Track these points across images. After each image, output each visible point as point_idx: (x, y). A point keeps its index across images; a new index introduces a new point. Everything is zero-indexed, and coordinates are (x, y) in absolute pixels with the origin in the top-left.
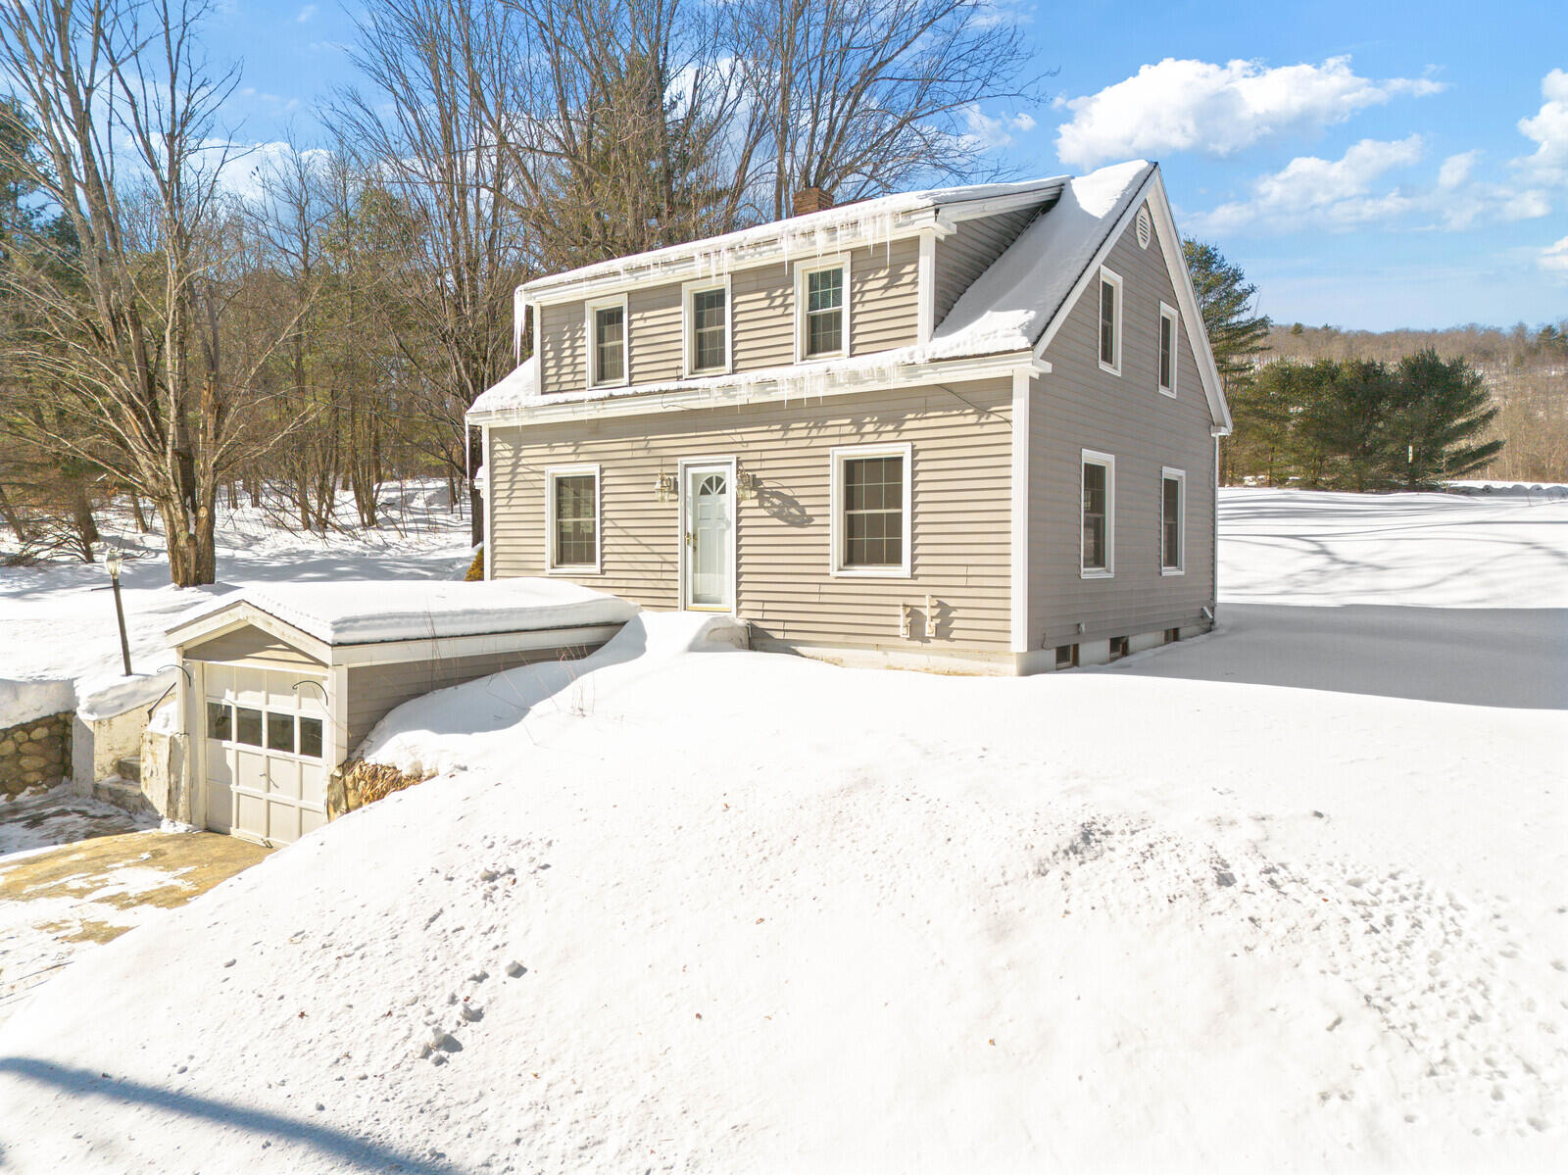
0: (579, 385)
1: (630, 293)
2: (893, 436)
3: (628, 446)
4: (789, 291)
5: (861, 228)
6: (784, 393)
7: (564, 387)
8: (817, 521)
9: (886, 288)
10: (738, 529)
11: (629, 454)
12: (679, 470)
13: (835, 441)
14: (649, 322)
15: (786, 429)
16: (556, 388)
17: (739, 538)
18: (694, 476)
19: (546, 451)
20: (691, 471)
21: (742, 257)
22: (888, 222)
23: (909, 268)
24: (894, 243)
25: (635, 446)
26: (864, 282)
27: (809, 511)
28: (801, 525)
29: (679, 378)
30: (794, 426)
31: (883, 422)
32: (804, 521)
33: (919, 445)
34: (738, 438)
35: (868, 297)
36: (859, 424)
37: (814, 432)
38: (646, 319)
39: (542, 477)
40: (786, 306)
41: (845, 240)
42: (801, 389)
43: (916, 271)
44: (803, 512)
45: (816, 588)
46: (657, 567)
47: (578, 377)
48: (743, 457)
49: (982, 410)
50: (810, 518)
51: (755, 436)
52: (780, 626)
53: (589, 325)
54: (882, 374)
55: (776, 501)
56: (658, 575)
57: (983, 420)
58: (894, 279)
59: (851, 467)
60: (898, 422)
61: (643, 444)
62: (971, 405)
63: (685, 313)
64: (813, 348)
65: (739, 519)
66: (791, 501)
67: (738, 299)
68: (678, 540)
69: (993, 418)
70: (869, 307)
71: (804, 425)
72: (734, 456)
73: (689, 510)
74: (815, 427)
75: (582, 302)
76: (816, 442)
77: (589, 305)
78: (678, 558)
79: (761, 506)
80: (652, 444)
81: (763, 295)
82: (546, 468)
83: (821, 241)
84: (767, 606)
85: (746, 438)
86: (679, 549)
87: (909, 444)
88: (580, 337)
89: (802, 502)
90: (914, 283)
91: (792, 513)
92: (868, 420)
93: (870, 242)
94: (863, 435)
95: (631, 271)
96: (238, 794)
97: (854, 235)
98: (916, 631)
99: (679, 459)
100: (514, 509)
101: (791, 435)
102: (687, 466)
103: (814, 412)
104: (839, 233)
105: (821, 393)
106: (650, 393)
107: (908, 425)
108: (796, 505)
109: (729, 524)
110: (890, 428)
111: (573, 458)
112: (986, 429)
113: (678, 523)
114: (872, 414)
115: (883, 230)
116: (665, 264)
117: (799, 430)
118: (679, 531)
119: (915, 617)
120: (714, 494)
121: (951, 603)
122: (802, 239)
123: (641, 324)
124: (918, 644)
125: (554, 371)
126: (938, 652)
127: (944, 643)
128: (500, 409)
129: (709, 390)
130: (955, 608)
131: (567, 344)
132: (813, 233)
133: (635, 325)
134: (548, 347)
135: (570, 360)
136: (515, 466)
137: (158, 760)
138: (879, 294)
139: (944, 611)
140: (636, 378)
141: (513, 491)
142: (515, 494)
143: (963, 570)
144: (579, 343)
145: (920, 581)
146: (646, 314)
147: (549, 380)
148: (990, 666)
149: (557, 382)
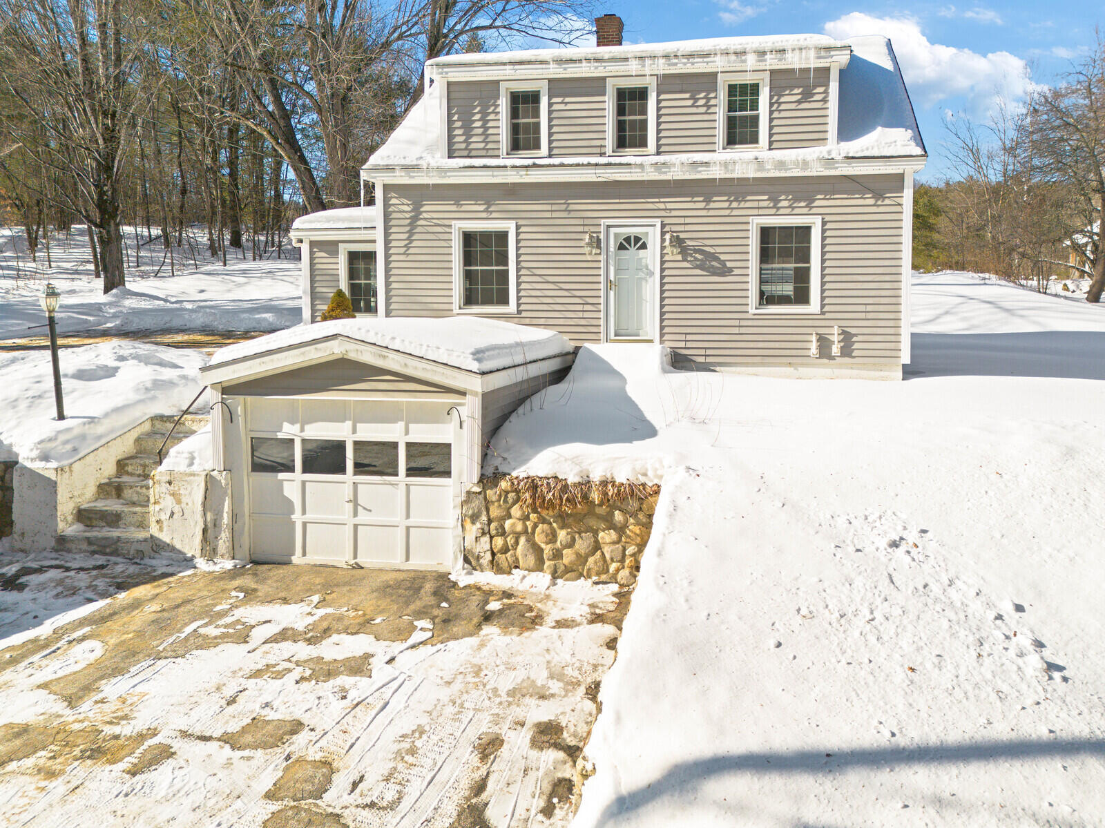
0: (490, 153)
1: (550, 81)
2: (805, 211)
3: (548, 207)
4: (712, 95)
5: (789, 55)
6: (716, 173)
7: (473, 153)
8: (736, 272)
9: (799, 102)
10: (662, 277)
11: (548, 215)
12: (602, 229)
13: (755, 212)
14: (569, 107)
15: (708, 201)
16: (465, 153)
17: (662, 285)
18: (616, 235)
19: (454, 208)
20: (612, 231)
21: (676, 64)
22: (812, 53)
23: (821, 89)
24: (816, 69)
25: (555, 207)
26: (780, 96)
27: (729, 264)
28: (722, 274)
29: (602, 154)
30: (715, 199)
31: (796, 200)
32: (725, 271)
33: (827, 218)
34: (662, 206)
35: (783, 107)
36: (775, 200)
37: (735, 205)
38: (566, 103)
39: (448, 230)
40: (710, 107)
41: (772, 62)
42: (733, 171)
43: (826, 92)
44: (725, 266)
45: (736, 323)
46: (579, 308)
47: (490, 146)
48: (667, 221)
49: (879, 195)
50: (731, 270)
51: (676, 204)
52: (702, 352)
53: (503, 104)
54: (805, 164)
55: (699, 256)
56: (580, 315)
57: (879, 203)
58: (807, 96)
59: (766, 233)
60: (810, 201)
61: (563, 207)
62: (871, 191)
63: (609, 103)
64: (731, 141)
65: (662, 270)
66: (714, 257)
67: (662, 97)
68: (602, 286)
69: (887, 202)
70: (783, 114)
71: (725, 198)
72: (659, 220)
73: (611, 262)
74: (736, 200)
75: (498, 82)
76: (735, 212)
77: (503, 86)
78: (600, 301)
79: (684, 260)
80: (572, 207)
81: (687, 96)
82: (453, 222)
83: (751, 61)
84: (689, 337)
85: (669, 206)
86: (602, 293)
87: (820, 217)
88: (493, 112)
89: (722, 257)
90: (825, 100)
91: (713, 265)
92: (783, 197)
93: (796, 66)
94: (778, 209)
95: (559, 61)
96: (305, 523)
97: (780, 60)
98: (825, 353)
99: (603, 221)
100: (410, 258)
101: (712, 205)
102: (608, 226)
103: (737, 189)
104: (768, 56)
105: (751, 175)
106: (578, 165)
107: (817, 203)
108: (718, 259)
109: (652, 274)
110: (803, 204)
111: (484, 215)
112: (882, 209)
113: (602, 272)
114: (787, 193)
115: (807, 59)
116: (597, 60)
117: (720, 202)
118: (602, 279)
119: (824, 343)
120: (633, 250)
121: (853, 331)
122: (733, 57)
123: (562, 107)
124: (825, 361)
125: (462, 138)
126: (840, 366)
127: (847, 360)
128: (406, 168)
129: (641, 166)
130: (856, 335)
131: (478, 117)
132: (744, 53)
133: (555, 107)
134: (456, 118)
135: (481, 131)
136: (415, 219)
137: (184, 500)
138: (793, 106)
139: (847, 338)
140: (555, 151)
141: (411, 241)
142: (414, 244)
143: (862, 308)
144: (492, 117)
145: (828, 316)
146: (567, 100)
147: (456, 146)
148: (882, 373)
149: (466, 149)
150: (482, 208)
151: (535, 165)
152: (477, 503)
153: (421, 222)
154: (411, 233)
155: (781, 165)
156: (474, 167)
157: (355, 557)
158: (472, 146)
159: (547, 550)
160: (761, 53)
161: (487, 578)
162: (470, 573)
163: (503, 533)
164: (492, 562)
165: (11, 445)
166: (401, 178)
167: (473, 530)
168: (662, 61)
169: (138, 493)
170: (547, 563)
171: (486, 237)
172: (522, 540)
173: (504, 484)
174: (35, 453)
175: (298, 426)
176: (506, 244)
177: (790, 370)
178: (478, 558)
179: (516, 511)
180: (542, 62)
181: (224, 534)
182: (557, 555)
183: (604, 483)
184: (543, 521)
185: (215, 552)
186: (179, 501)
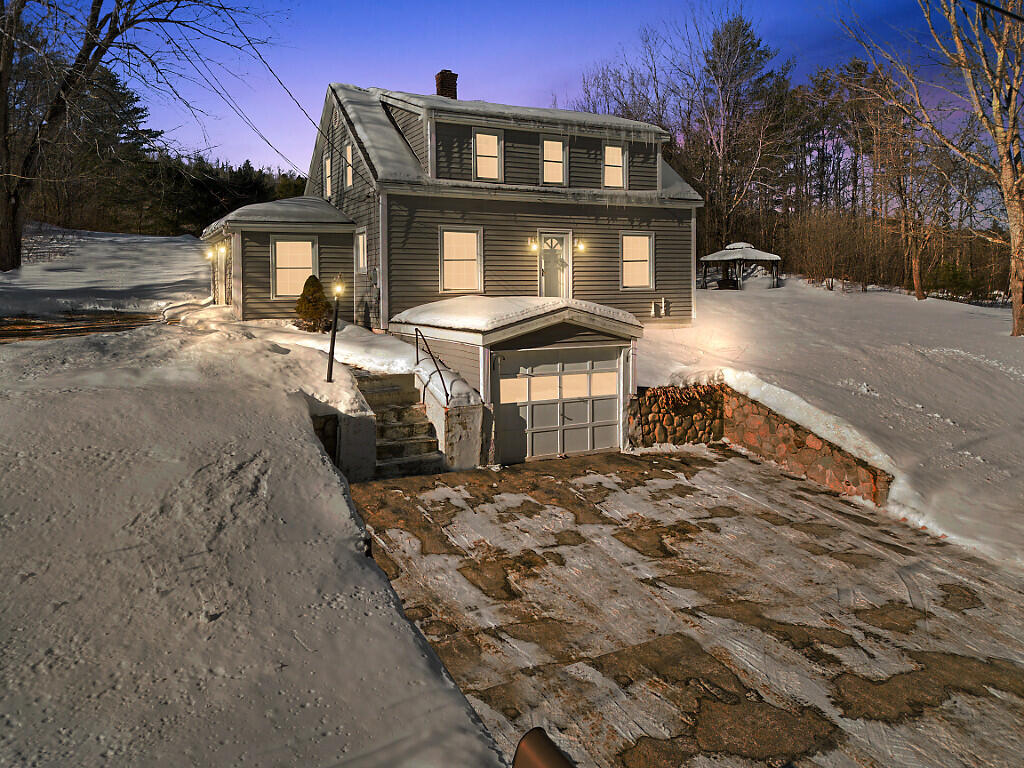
0: (464, 178)
1: (506, 131)
2: (646, 228)
3: (503, 218)
4: (599, 153)
5: (642, 134)
6: (606, 202)
7: (453, 176)
8: (613, 264)
9: (642, 162)
10: (573, 267)
11: (504, 223)
12: (538, 234)
13: (622, 228)
14: (517, 150)
15: (597, 219)
16: (448, 175)
17: (573, 272)
18: (546, 238)
19: (438, 215)
20: (544, 235)
21: (584, 131)
22: (653, 135)
24: (654, 144)
25: (507, 218)
26: (634, 157)
29: (537, 184)
30: (601, 218)
31: (642, 221)
33: (657, 233)
34: (573, 221)
35: (635, 164)
36: (632, 221)
37: (611, 222)
38: (515, 147)
39: (435, 231)
40: (597, 160)
41: (633, 138)
42: (614, 201)
43: (656, 158)
46: (524, 288)
47: (464, 172)
49: (680, 221)
51: (580, 220)
54: (650, 200)
57: (680, 225)
58: (646, 159)
60: (648, 222)
62: (677, 218)
63: (541, 150)
65: (573, 263)
69: (684, 225)
70: (635, 169)
71: (607, 218)
72: (571, 230)
73: (543, 257)
74: (612, 220)
75: (471, 127)
76: (611, 227)
77: (474, 130)
78: (536, 283)
80: (518, 219)
81: (585, 151)
82: (438, 225)
83: (625, 134)
85: (576, 221)
87: (653, 232)
88: (467, 148)
90: (655, 163)
92: (635, 219)
93: (646, 141)
94: (632, 226)
95: (517, 119)
96: (532, 435)
98: (657, 314)
99: (538, 229)
100: (406, 251)
101: (599, 222)
102: (541, 233)
104: (632, 134)
105: (625, 205)
106: (527, 191)
107: (652, 224)
109: (567, 265)
110: (644, 224)
111: (459, 221)
112: (681, 229)
113: (538, 264)
114: (638, 217)
117: (603, 220)
118: (538, 268)
119: (657, 308)
121: (671, 300)
122: (614, 132)
123: (512, 149)
124: (657, 319)
125: (445, 165)
126: (664, 321)
127: (667, 317)
128: (411, 183)
129: (565, 194)
130: (672, 303)
131: (456, 150)
132: (620, 130)
133: (508, 149)
134: (441, 148)
135: (458, 160)
136: (410, 222)
137: (469, 426)
138: (639, 165)
139: (668, 304)
140: (508, 180)
141: (405, 237)
142: (410, 241)
143: (674, 287)
144: (466, 151)
145: (658, 291)
146: (516, 145)
147: (442, 170)
148: (683, 325)
149: (448, 172)
150: (459, 216)
151: (499, 188)
152: (636, 405)
153: (414, 225)
154: (407, 232)
155: (639, 200)
156: (459, 187)
157: (564, 451)
158: (453, 170)
159: (669, 429)
160: (628, 131)
161: (640, 451)
162: (633, 450)
163: (647, 423)
164: (642, 441)
165: (327, 402)
166: (406, 191)
167: (634, 422)
168: (577, 128)
169: (397, 432)
170: (669, 437)
172: (658, 425)
173: (648, 393)
174: (356, 406)
175: (530, 369)
178: (636, 439)
179: (655, 408)
180: (505, 118)
181: (492, 447)
182: (675, 431)
183: (696, 386)
184: (668, 412)
185: (487, 460)
186: (465, 428)
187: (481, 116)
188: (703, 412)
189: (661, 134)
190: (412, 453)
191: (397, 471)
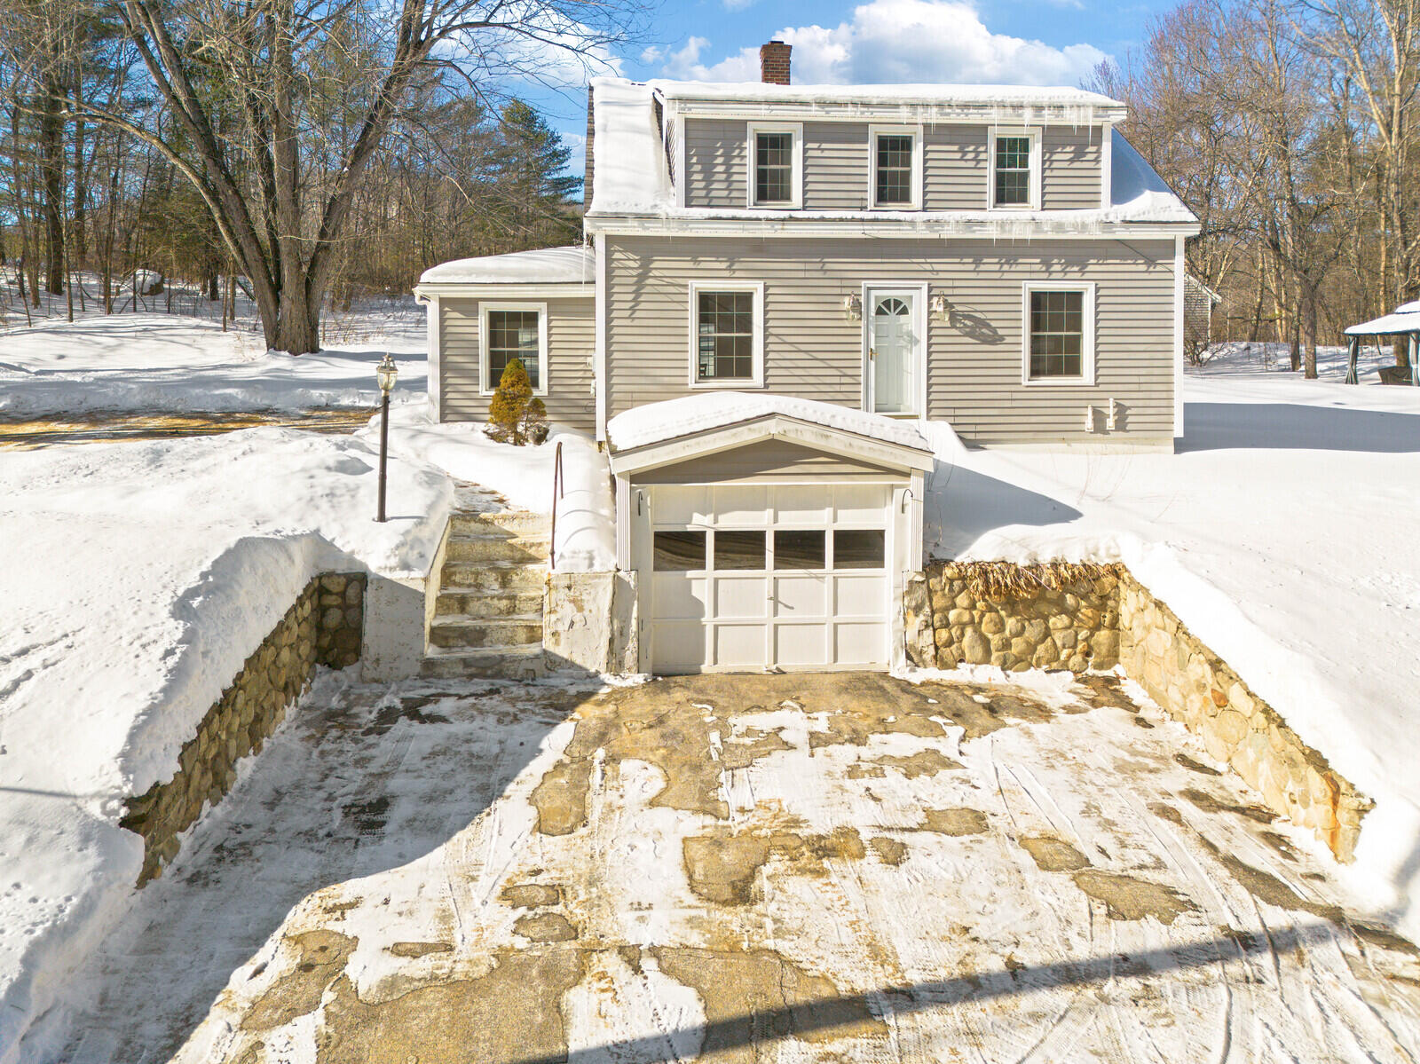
0: (735, 202)
1: (806, 124)
2: (1078, 276)
3: (801, 266)
4: (982, 149)
5: (1067, 112)
6: (992, 233)
7: (714, 202)
8: (1008, 340)
9: (1072, 161)
10: (929, 346)
11: (801, 274)
12: (863, 292)
13: (1027, 276)
14: (826, 154)
15: (977, 262)
16: (705, 202)
17: (929, 354)
18: (876, 297)
19: (691, 265)
20: (873, 293)
21: (949, 114)
22: (1090, 111)
23: (1093, 149)
24: (1094, 128)
25: (808, 266)
26: (1052, 153)
27: (1000, 332)
28: (993, 343)
29: (863, 208)
30: (985, 261)
31: (1068, 264)
32: (996, 339)
33: (1101, 284)
34: (928, 267)
35: (1055, 165)
36: (1047, 264)
37: (1006, 267)
38: (823, 150)
39: (683, 290)
40: (979, 161)
41: (1049, 119)
42: (1010, 231)
43: (1098, 152)
44: (996, 333)
45: (1008, 395)
46: (837, 380)
47: (734, 194)
48: (934, 283)
49: (1150, 261)
50: (1002, 338)
51: (944, 265)
52: (972, 428)
53: (750, 147)
54: (1084, 226)
55: (968, 323)
56: (837, 388)
57: (1151, 269)
58: (1079, 154)
59: (1037, 299)
60: (1083, 266)
61: (819, 266)
62: (1144, 257)
63: (871, 151)
64: (1001, 199)
65: (929, 337)
66: (984, 323)
67: (929, 148)
68: (862, 356)
69: (1159, 268)
70: (1056, 173)
71: (996, 260)
72: (926, 282)
73: (872, 328)
74: (1007, 263)
75: (745, 122)
76: (1006, 276)
77: (751, 127)
78: (862, 372)
79: (953, 327)
80: (828, 266)
81: (955, 148)
82: (690, 282)
83: (1028, 116)
84: (958, 412)
86: (862, 364)
87: (1094, 283)
88: (738, 156)
89: (994, 324)
90: (1097, 160)
91: (983, 332)
92: (1055, 261)
93: (1075, 124)
94: (1051, 273)
95: (822, 103)
96: (716, 628)
97: (1057, 116)
98: (1099, 427)
99: (863, 282)
100: (636, 322)
101: (982, 267)
102: (869, 289)
103: (1010, 251)
104: (1046, 112)
105: (1029, 236)
106: (841, 220)
107: (1090, 268)
108: (988, 326)
109: (917, 341)
110: (1076, 269)
111: (727, 274)
112: (1153, 276)
113: (862, 339)
114: (1060, 257)
115: (1085, 117)
116: (864, 105)
117: (990, 264)
118: (862, 347)
119: (1099, 417)
120: (892, 315)
121: (1127, 403)
122: (1009, 111)
123: (818, 153)
124: (1099, 435)
125: (702, 185)
126: (1115, 441)
127: (1121, 434)
128: (639, 217)
129: (912, 223)
130: (1129, 408)
131: (720, 160)
132: (1021, 107)
133: (810, 153)
134: (694, 160)
135: (723, 176)
136: (642, 277)
137: (588, 607)
138: (1065, 165)
139: (1121, 410)
140: (809, 203)
141: (638, 303)
142: (642, 306)
143: (1135, 379)
144: (737, 161)
145: (1101, 387)
146: (824, 146)
147: (695, 193)
148: (1154, 448)
149: (706, 197)
150: (724, 265)
151: (791, 219)
152: (921, 593)
153: (650, 281)
154: (638, 293)
155: (1059, 227)
156: (720, 218)
157: (775, 662)
158: (714, 194)
159: (995, 640)
160: (1039, 108)
161: (932, 673)
162: (912, 670)
163: (947, 625)
164: (935, 657)
166: (632, 229)
167: (916, 622)
168: (935, 110)
170: (995, 655)
171: (726, 299)
172: (969, 631)
173: (948, 572)
174: (393, 561)
175: (711, 516)
176: (749, 308)
177: (1063, 446)
178: (921, 653)
179: (962, 600)
180: (802, 103)
181: (632, 645)
182: (1006, 645)
183: (1055, 565)
184: (990, 609)
185: (621, 664)
186: (580, 609)
187: (759, 103)
188: (1073, 614)
189: (1106, 108)
190: (498, 641)
191: (460, 669)
